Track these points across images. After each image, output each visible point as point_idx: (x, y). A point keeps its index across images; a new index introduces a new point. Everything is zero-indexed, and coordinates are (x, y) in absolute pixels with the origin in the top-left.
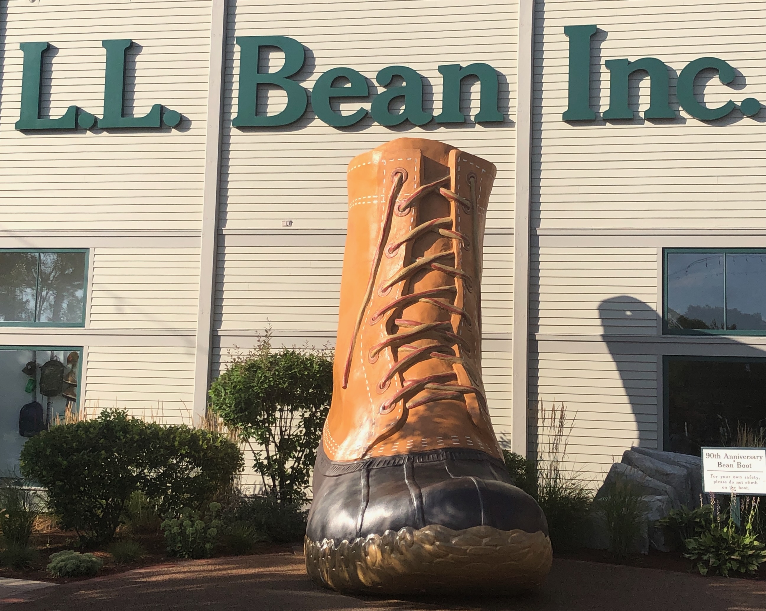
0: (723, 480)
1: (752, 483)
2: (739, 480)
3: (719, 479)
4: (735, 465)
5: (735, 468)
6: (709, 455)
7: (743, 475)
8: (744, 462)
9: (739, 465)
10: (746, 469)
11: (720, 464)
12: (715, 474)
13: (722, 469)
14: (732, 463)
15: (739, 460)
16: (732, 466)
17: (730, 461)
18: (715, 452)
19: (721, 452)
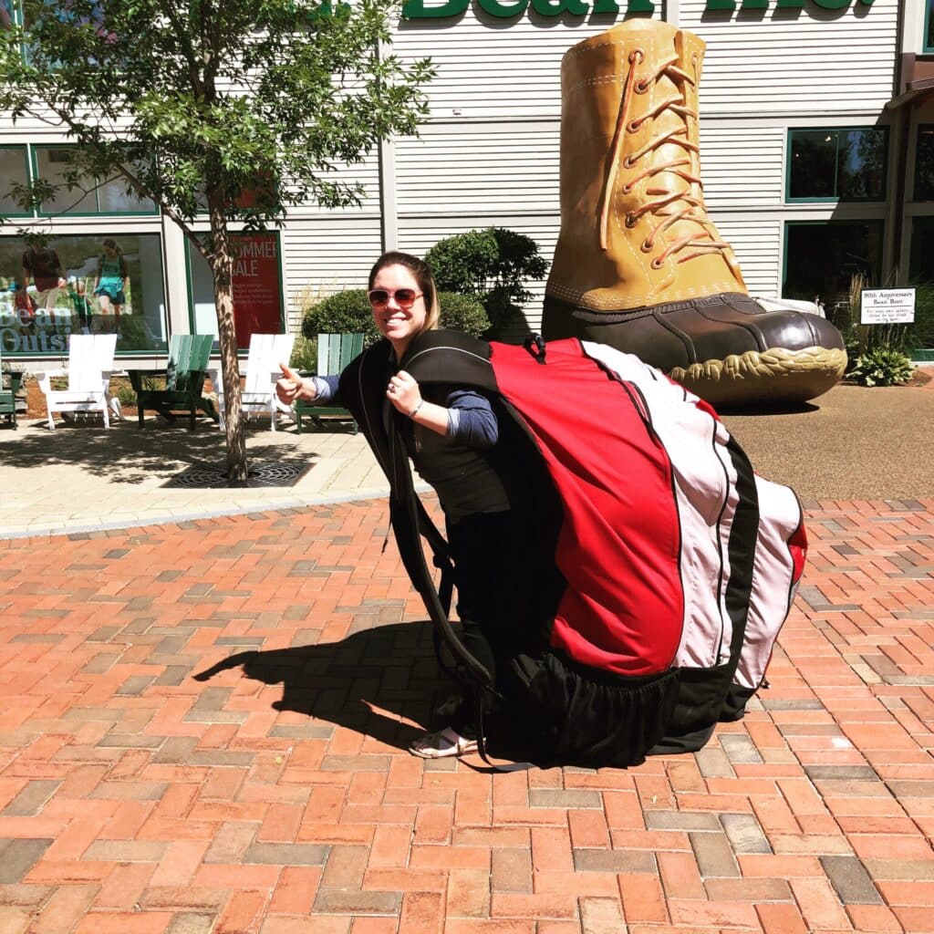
0: (877, 314)
1: (902, 315)
2: (891, 313)
3: (874, 313)
4: (889, 301)
5: (889, 304)
6: (866, 295)
7: (895, 309)
8: (895, 298)
9: (892, 301)
10: (897, 304)
11: (875, 302)
12: (871, 309)
13: (878, 305)
14: (886, 300)
15: (892, 298)
16: (886, 302)
17: (884, 299)
18: (872, 292)
19: (878, 292)
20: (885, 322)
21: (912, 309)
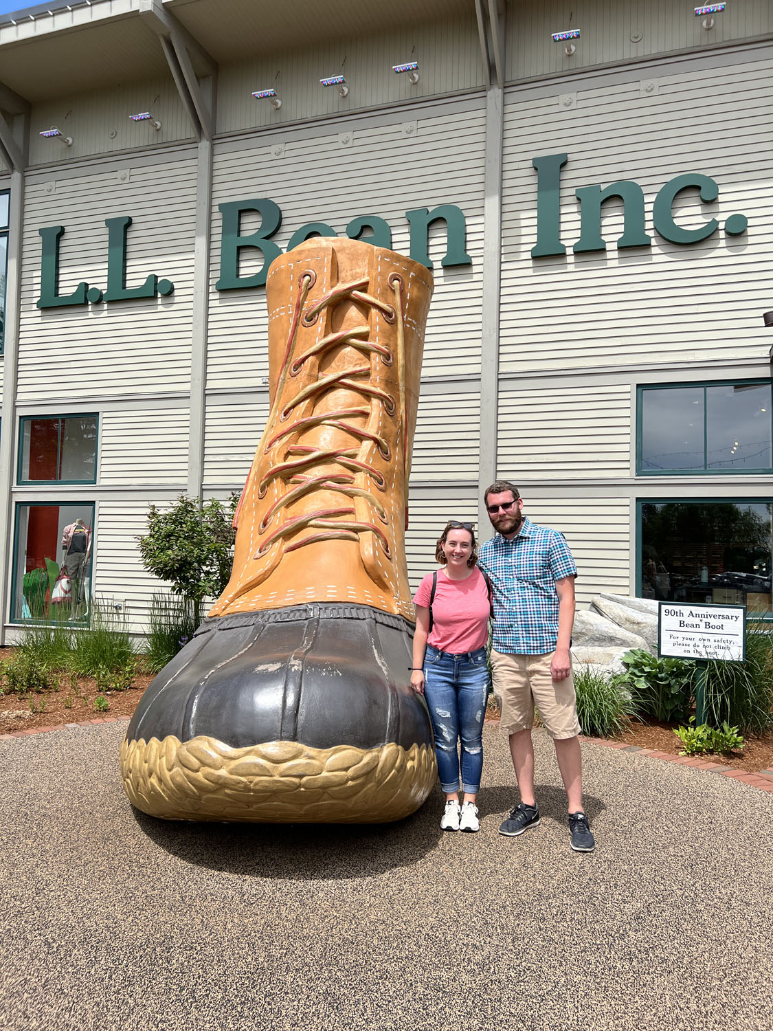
0: (686, 642)
1: (724, 648)
2: (707, 643)
3: (680, 640)
4: (702, 625)
5: (702, 629)
6: (668, 612)
7: (712, 638)
8: (713, 622)
9: (707, 625)
10: (716, 631)
11: (682, 623)
12: (675, 634)
13: (685, 629)
14: (700, 623)
15: (709, 620)
16: (698, 625)
17: (696, 621)
18: (677, 608)
19: (686, 609)
20: (697, 656)
21: (739, 640)
